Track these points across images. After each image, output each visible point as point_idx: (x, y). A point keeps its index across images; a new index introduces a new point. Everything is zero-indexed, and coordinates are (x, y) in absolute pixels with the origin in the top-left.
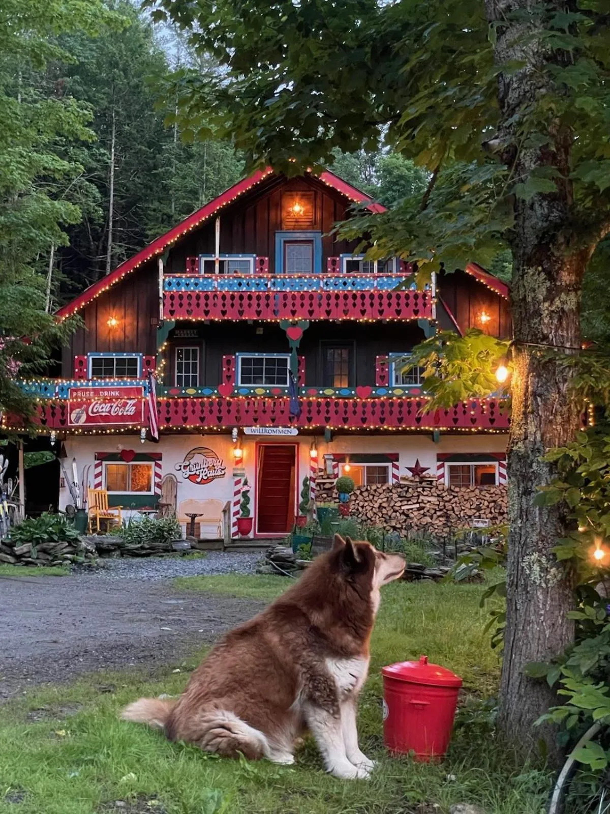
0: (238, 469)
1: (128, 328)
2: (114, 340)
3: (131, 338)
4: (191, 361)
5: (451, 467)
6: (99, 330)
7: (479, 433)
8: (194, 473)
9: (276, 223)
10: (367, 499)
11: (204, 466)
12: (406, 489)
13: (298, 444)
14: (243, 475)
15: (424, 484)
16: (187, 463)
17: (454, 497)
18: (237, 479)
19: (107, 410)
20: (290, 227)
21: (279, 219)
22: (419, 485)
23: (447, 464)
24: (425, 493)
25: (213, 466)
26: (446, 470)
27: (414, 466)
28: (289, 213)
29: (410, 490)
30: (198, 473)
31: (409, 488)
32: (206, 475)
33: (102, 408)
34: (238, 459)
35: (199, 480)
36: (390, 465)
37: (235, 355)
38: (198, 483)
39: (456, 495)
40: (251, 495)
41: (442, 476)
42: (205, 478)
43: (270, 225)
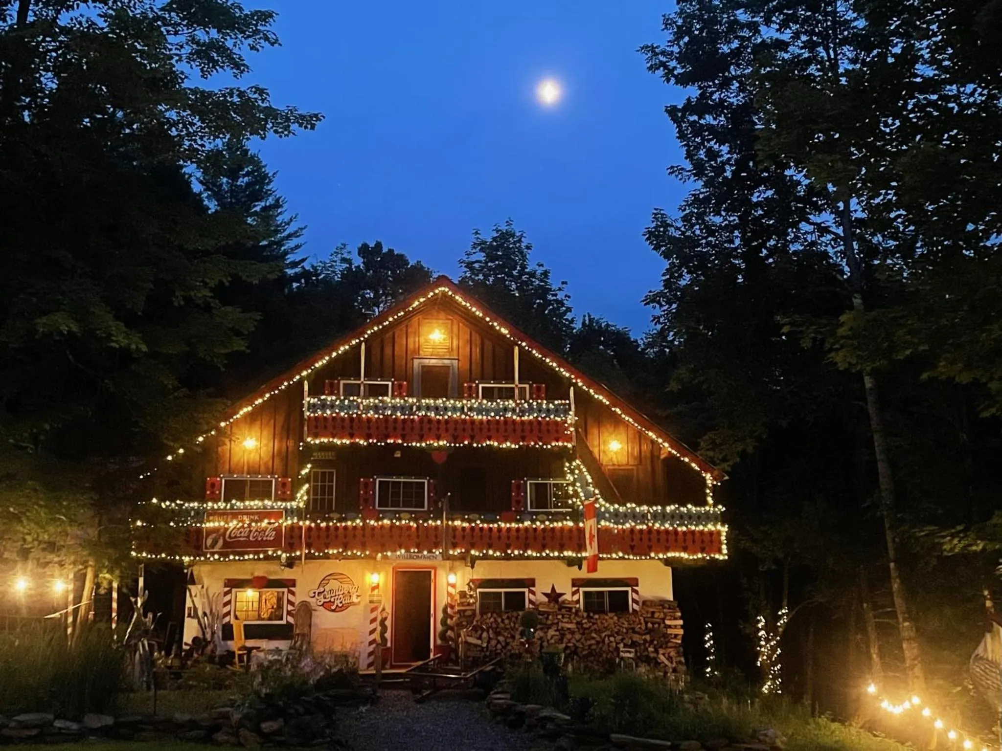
0: (374, 596)
1: (264, 449)
2: (248, 463)
3: (266, 460)
4: (327, 484)
5: (585, 593)
6: (232, 452)
7: (620, 558)
8: (328, 600)
9: (415, 349)
10: (508, 627)
11: (339, 593)
12: (546, 616)
13: (435, 568)
14: (380, 602)
15: (563, 611)
16: (322, 590)
17: (594, 624)
18: (373, 605)
19: (246, 535)
20: (427, 353)
21: (417, 345)
22: (558, 612)
23: (582, 590)
24: (565, 620)
25: (349, 592)
26: (580, 596)
27: (549, 591)
28: (427, 341)
29: (550, 617)
30: (332, 600)
31: (548, 615)
32: (341, 602)
33: (241, 533)
34: (374, 585)
35: (333, 608)
36: (526, 590)
37: (372, 477)
38: (333, 611)
39: (595, 621)
40: (388, 623)
41: (578, 602)
42: (340, 605)
43: (408, 353)
